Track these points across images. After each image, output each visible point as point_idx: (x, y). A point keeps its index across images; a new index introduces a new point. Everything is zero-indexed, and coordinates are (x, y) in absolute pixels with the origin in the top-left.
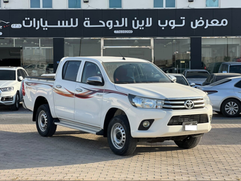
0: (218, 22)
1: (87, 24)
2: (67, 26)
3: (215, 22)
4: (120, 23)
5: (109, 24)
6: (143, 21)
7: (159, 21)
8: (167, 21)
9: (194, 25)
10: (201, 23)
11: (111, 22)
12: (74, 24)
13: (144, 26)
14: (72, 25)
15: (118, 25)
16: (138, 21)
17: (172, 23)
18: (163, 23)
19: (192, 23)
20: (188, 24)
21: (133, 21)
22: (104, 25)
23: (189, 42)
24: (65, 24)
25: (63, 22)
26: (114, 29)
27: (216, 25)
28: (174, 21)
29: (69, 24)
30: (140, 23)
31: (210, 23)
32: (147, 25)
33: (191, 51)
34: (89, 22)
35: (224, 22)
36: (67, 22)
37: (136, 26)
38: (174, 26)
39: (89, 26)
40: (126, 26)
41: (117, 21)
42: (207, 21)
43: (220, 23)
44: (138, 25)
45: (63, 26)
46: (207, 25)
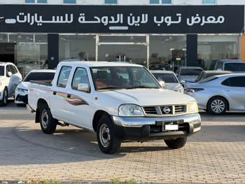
0: (214, 19)
1: (82, 20)
2: (62, 21)
3: (211, 19)
4: (116, 20)
5: (105, 20)
6: (139, 18)
7: (155, 18)
8: (162, 18)
9: (190, 22)
10: (197, 20)
11: (107, 18)
12: (69, 19)
13: (140, 23)
14: (67, 21)
15: (113, 22)
16: (133, 18)
17: (168, 20)
18: (159, 19)
19: (188, 20)
20: (184, 21)
21: (129, 18)
22: (99, 22)
23: (185, 39)
24: (60, 20)
25: (58, 17)
26: (110, 25)
27: (213, 22)
28: (170, 18)
29: (64, 20)
30: (136, 20)
31: (206, 20)
32: (143, 22)
33: (187, 48)
34: (84, 18)
35: (221, 19)
36: (62, 17)
37: (131, 22)
38: (169, 23)
39: (84, 22)
40: (122, 22)
41: (112, 18)
42: (204, 18)
43: (216, 20)
44: (134, 21)
45: (58, 21)
46: (204, 22)
